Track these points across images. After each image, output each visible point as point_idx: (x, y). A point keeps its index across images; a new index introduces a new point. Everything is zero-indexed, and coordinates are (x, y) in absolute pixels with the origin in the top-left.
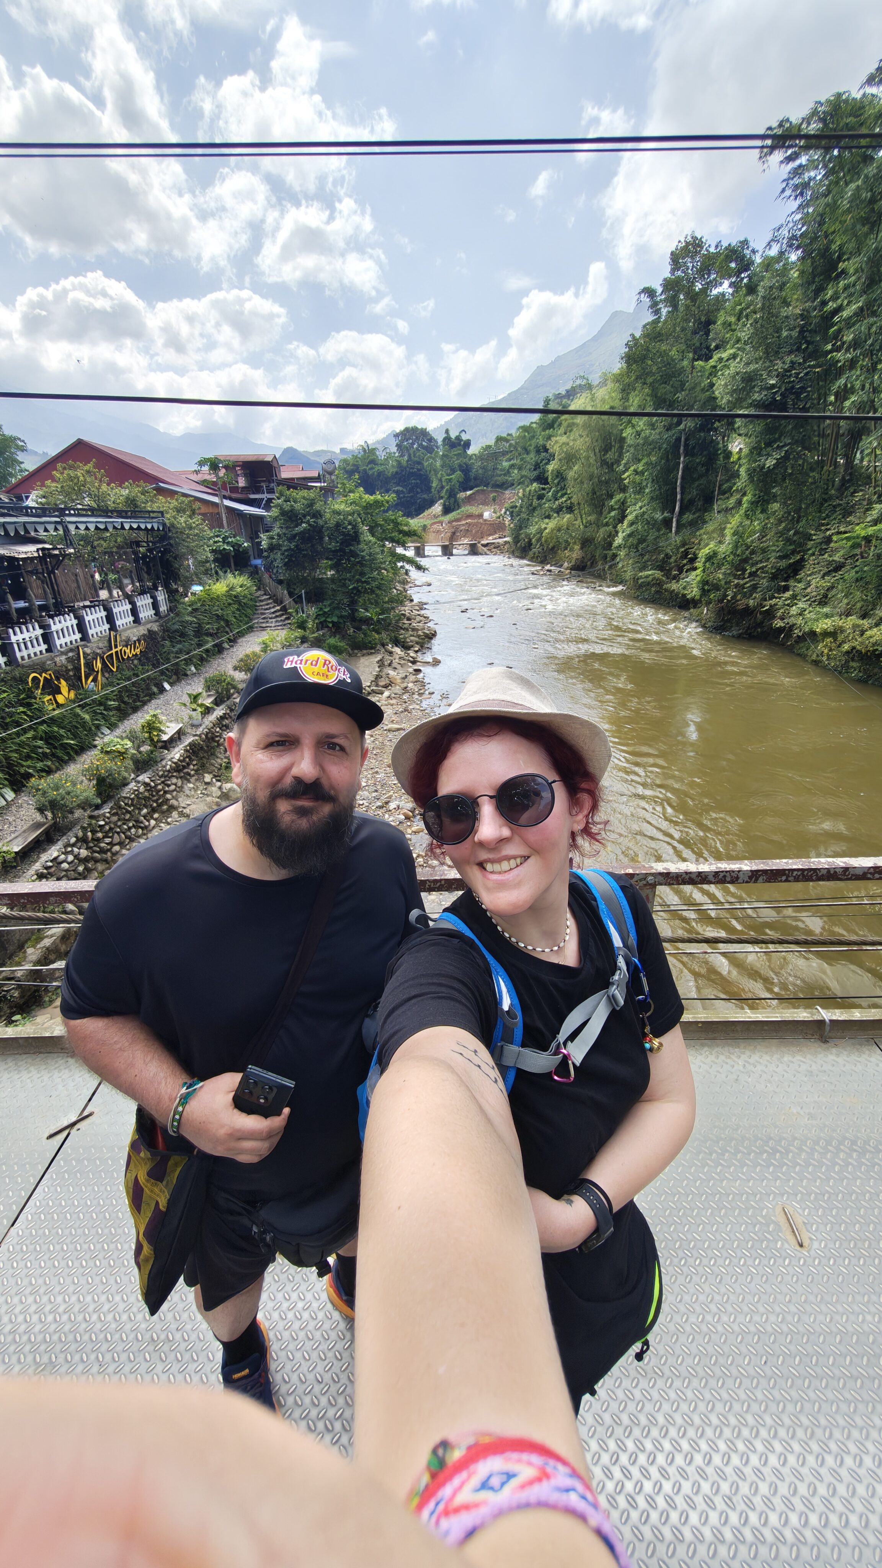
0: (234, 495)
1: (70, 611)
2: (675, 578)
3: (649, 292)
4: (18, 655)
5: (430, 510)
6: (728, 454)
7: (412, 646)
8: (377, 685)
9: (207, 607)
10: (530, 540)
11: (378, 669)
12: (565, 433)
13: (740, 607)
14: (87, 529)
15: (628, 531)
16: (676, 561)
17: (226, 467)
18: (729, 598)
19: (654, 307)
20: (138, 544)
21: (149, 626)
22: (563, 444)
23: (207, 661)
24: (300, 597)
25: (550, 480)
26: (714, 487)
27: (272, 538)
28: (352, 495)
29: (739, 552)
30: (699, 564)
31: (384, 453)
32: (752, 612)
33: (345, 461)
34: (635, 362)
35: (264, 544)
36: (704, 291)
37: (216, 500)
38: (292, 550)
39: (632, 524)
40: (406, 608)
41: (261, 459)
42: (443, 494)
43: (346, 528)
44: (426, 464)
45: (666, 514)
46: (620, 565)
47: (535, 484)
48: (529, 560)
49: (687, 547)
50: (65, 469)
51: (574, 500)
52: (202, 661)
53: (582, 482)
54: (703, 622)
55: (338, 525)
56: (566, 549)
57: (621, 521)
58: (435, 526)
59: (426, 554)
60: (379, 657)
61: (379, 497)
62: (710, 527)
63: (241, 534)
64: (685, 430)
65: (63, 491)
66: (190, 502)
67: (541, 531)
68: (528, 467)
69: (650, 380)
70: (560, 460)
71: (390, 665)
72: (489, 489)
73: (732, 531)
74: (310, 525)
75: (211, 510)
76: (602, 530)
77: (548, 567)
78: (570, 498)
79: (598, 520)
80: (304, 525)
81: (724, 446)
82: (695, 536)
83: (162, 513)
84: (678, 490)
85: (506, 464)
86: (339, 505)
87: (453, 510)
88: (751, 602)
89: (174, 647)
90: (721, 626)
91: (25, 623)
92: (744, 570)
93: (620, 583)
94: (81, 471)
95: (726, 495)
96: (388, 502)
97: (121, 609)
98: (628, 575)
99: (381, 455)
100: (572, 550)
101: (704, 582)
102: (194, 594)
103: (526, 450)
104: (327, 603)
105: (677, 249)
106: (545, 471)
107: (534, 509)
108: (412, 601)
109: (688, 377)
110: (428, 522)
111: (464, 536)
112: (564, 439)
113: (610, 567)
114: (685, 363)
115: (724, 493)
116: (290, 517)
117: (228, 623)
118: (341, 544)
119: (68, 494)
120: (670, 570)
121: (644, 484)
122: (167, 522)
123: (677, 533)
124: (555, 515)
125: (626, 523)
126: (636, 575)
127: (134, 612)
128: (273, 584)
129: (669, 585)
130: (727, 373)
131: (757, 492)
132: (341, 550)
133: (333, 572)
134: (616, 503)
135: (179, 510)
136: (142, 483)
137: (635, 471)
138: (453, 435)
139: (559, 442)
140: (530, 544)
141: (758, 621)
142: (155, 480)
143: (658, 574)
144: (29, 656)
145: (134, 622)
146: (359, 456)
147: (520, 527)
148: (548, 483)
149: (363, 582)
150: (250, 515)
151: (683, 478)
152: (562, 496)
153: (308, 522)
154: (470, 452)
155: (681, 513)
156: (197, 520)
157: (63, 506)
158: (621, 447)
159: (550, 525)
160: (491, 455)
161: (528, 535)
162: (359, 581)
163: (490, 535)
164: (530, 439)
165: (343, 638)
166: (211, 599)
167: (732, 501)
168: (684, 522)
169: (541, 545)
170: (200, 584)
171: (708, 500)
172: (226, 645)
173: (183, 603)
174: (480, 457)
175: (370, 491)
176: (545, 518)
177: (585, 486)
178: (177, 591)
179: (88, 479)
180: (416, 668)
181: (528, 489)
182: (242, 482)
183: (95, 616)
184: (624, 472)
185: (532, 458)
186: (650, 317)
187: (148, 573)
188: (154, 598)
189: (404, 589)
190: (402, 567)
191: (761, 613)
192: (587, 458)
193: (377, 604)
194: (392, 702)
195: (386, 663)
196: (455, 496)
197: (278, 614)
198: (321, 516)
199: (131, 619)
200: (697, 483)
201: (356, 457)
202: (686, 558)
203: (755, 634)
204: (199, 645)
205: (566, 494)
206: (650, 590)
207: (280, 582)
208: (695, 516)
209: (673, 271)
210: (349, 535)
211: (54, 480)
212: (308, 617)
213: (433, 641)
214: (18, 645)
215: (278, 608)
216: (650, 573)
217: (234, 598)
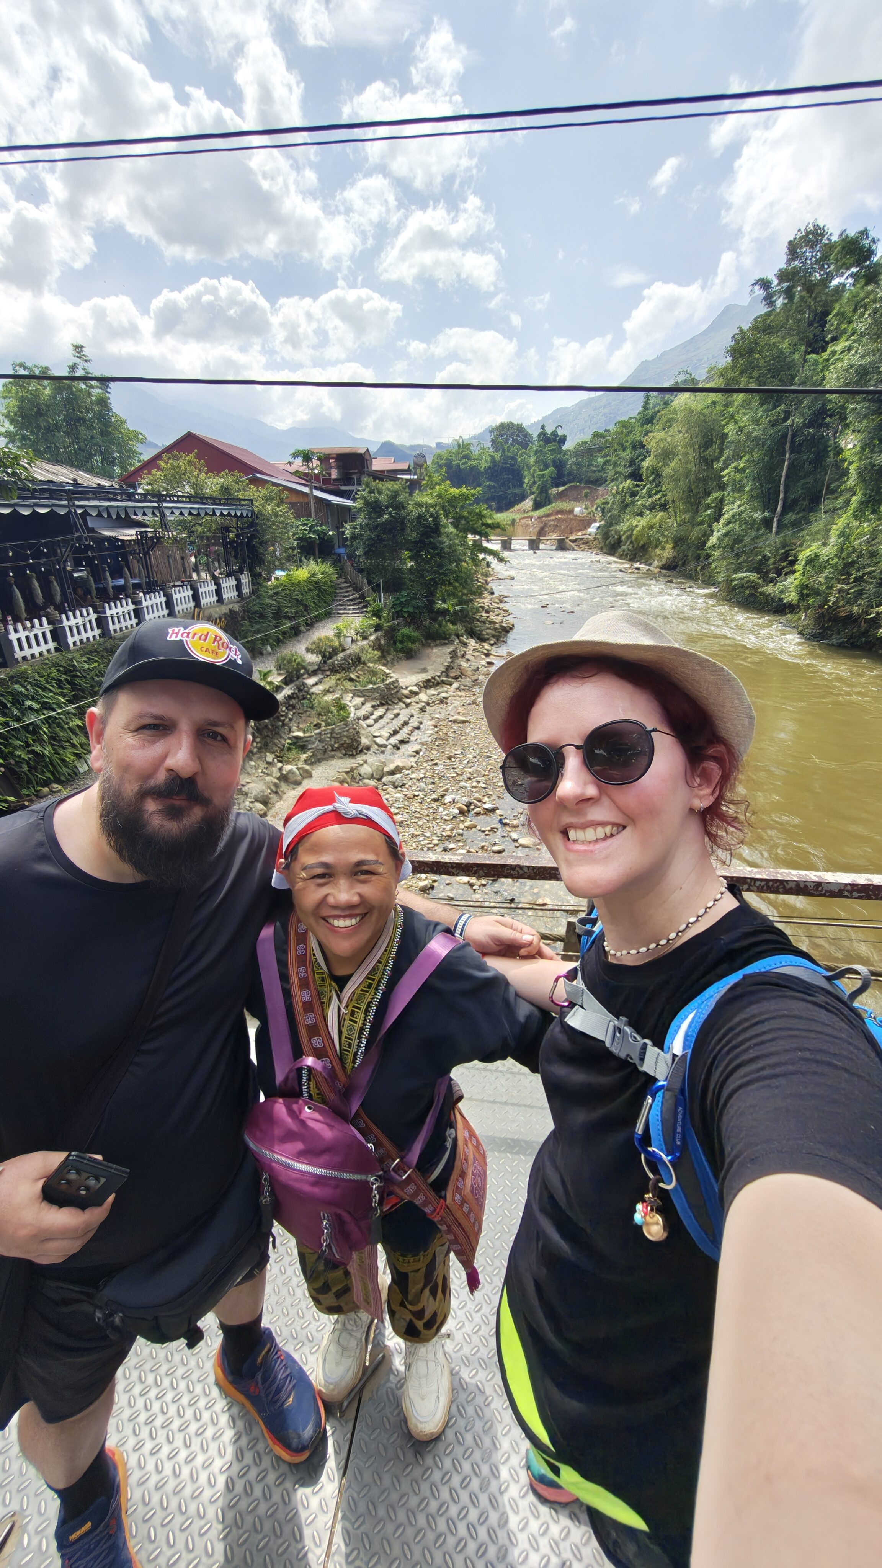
0: (325, 487)
1: (161, 589)
2: (772, 580)
3: (765, 284)
4: (112, 628)
5: (520, 506)
6: (840, 451)
7: (488, 639)
8: (447, 676)
9: (288, 592)
10: (620, 537)
11: (449, 660)
12: (664, 429)
13: (842, 614)
14: (181, 514)
15: (724, 531)
16: (774, 563)
17: (319, 459)
18: (830, 604)
19: (769, 299)
20: (227, 529)
21: (230, 606)
22: (661, 439)
23: (283, 643)
24: (378, 585)
25: (644, 476)
26: (823, 486)
27: (355, 528)
28: (437, 487)
29: (843, 555)
30: (798, 567)
31: (479, 448)
32: (856, 620)
33: (439, 456)
34: (741, 355)
35: (348, 533)
36: (825, 282)
37: (306, 490)
38: (373, 539)
39: (728, 523)
40: (485, 601)
41: (354, 451)
42: (534, 490)
43: (427, 520)
44: (519, 460)
45: (767, 514)
46: (713, 566)
47: (629, 481)
48: (618, 558)
49: (787, 548)
50: (169, 458)
51: (669, 498)
52: (279, 642)
53: (678, 480)
54: (800, 629)
55: (420, 517)
56: (656, 547)
57: (717, 520)
58: (525, 521)
59: (513, 547)
60: (452, 648)
61: (465, 490)
62: (814, 528)
63: (327, 523)
64: (792, 426)
65: (165, 479)
66: (279, 491)
67: (631, 529)
68: (623, 464)
69: (755, 374)
70: (656, 456)
71: (463, 656)
72: (583, 485)
73: (838, 532)
74: (391, 516)
75: (301, 499)
76: (697, 529)
77: (637, 565)
78: (664, 496)
79: (693, 518)
80: (385, 516)
81: (835, 443)
82: (797, 538)
83: (251, 501)
84: (782, 488)
85: (601, 461)
86: (425, 498)
87: (543, 506)
88: (855, 608)
89: (252, 627)
90: (820, 634)
91: (120, 599)
92: (850, 574)
93: (713, 584)
94: (184, 461)
95: (836, 495)
96: (473, 495)
97: (206, 589)
98: (721, 577)
99: (475, 450)
100: (663, 548)
101: (803, 587)
102: (277, 579)
103: (622, 445)
104: (405, 593)
105: (795, 239)
106: (640, 468)
107: (627, 506)
108: (492, 593)
109: (798, 371)
110: (517, 517)
111: (553, 532)
112: (662, 434)
113: (703, 568)
114: (796, 356)
115: (832, 492)
116: (374, 508)
117: (306, 608)
118: (422, 535)
119: (170, 483)
120: (768, 572)
121: (745, 481)
122: (256, 509)
123: (777, 533)
124: (648, 512)
125: (722, 521)
126: (730, 576)
127: (219, 592)
128: (354, 572)
129: (764, 589)
130: (840, 366)
131: (868, 492)
132: (421, 542)
133: (412, 563)
134: (713, 501)
135: (268, 499)
136: (236, 473)
137: (735, 468)
138: (549, 430)
139: (656, 439)
140: (619, 541)
141: (863, 630)
142: (252, 470)
143: (753, 576)
144: (121, 629)
145: (218, 601)
146: (454, 451)
147: (610, 524)
148: (642, 480)
149: (440, 574)
150: (338, 505)
151: (787, 476)
152: (656, 494)
153: (390, 514)
154: (564, 448)
155: (784, 511)
156: (284, 508)
157: (165, 493)
158: (722, 443)
159: (640, 523)
160: (587, 451)
161: (617, 532)
162: (436, 572)
163: (580, 530)
164: (627, 435)
165: (418, 629)
166: (295, 585)
167: (841, 500)
168: (786, 522)
169: (631, 542)
170: (282, 569)
171: (814, 500)
172: (302, 628)
173: (266, 587)
174: (576, 453)
175: (457, 484)
176: (638, 515)
177: (681, 483)
178: (260, 574)
179: (188, 469)
180: (488, 660)
181: (621, 486)
182: (334, 474)
183: (182, 595)
184: (722, 470)
185: (627, 454)
186: (763, 309)
187: (236, 557)
188: (238, 580)
189: (486, 581)
190: (483, 559)
191: (866, 621)
192: (686, 455)
193: (454, 595)
194: (460, 693)
195: (459, 654)
196: (547, 491)
197: (356, 601)
198: (404, 508)
199: (215, 598)
200: (802, 482)
201: (451, 452)
202: (786, 560)
203: (859, 643)
204: (276, 627)
205: (660, 491)
206: (744, 593)
207: (361, 571)
208: (799, 516)
209: (789, 261)
210: (429, 527)
211: (159, 469)
212: (385, 604)
213: (509, 635)
214: (112, 618)
215: (357, 595)
216: (745, 575)
217: (314, 584)
